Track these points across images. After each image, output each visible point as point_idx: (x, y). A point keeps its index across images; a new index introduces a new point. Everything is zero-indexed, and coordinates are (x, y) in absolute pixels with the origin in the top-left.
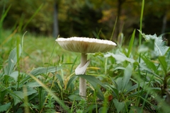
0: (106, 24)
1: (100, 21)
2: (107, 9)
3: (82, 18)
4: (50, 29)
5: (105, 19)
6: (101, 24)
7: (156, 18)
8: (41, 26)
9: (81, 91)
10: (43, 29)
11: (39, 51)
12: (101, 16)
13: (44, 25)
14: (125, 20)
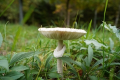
0: (58, 15)
1: (54, 13)
2: (58, 3)
3: (41, 10)
4: (16, 18)
5: (57, 11)
6: (55, 14)
7: (91, 11)
8: (9, 16)
9: (59, 70)
10: (10, 18)
11: (11, 36)
12: (55, 8)
13: (11, 15)
14: (71, 12)
